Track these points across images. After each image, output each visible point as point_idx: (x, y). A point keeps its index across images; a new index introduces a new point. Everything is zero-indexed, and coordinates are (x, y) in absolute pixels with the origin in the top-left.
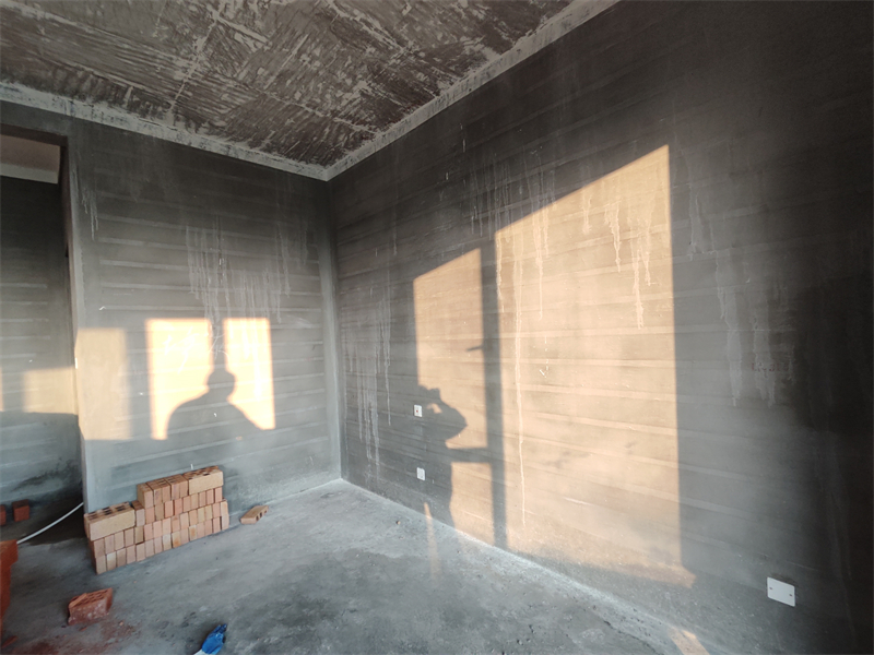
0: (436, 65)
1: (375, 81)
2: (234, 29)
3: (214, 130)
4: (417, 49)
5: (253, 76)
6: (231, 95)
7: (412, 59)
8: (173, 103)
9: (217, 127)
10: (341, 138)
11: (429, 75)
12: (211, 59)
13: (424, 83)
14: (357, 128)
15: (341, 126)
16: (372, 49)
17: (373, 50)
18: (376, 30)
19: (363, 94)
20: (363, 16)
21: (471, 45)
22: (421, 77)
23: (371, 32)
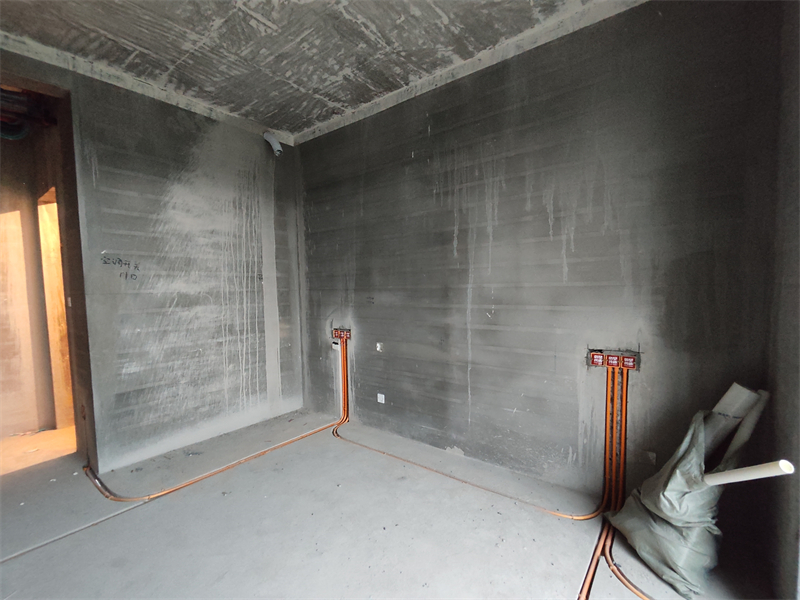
0: (412, 62)
1: (358, 69)
2: (251, 16)
3: (202, 94)
4: (401, 49)
5: (255, 54)
6: (229, 67)
7: (394, 56)
8: (172, 68)
9: (206, 92)
10: (315, 111)
11: (404, 70)
12: (221, 36)
13: (398, 75)
14: (331, 104)
15: (319, 101)
16: (363, 45)
17: (365, 46)
18: (371, 31)
19: (345, 78)
20: (364, 20)
21: (443, 51)
22: (398, 70)
23: (367, 32)
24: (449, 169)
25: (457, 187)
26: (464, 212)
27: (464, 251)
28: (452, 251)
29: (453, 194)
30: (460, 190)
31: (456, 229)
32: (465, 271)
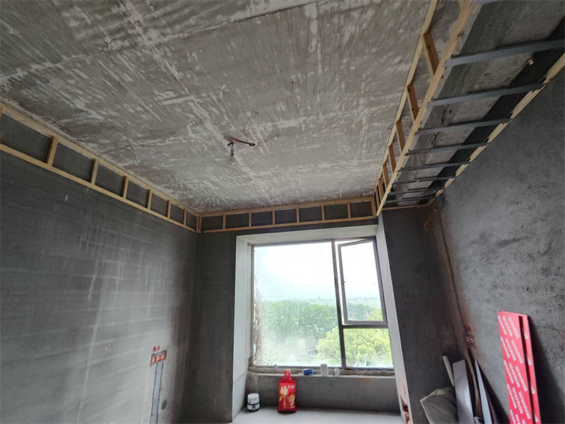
24: (98, 228)
25: (101, 244)
26: (103, 265)
27: (97, 297)
28: (87, 296)
29: (97, 247)
30: (103, 247)
31: (94, 277)
32: (95, 313)
